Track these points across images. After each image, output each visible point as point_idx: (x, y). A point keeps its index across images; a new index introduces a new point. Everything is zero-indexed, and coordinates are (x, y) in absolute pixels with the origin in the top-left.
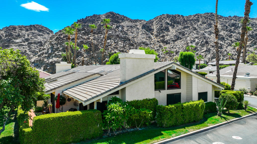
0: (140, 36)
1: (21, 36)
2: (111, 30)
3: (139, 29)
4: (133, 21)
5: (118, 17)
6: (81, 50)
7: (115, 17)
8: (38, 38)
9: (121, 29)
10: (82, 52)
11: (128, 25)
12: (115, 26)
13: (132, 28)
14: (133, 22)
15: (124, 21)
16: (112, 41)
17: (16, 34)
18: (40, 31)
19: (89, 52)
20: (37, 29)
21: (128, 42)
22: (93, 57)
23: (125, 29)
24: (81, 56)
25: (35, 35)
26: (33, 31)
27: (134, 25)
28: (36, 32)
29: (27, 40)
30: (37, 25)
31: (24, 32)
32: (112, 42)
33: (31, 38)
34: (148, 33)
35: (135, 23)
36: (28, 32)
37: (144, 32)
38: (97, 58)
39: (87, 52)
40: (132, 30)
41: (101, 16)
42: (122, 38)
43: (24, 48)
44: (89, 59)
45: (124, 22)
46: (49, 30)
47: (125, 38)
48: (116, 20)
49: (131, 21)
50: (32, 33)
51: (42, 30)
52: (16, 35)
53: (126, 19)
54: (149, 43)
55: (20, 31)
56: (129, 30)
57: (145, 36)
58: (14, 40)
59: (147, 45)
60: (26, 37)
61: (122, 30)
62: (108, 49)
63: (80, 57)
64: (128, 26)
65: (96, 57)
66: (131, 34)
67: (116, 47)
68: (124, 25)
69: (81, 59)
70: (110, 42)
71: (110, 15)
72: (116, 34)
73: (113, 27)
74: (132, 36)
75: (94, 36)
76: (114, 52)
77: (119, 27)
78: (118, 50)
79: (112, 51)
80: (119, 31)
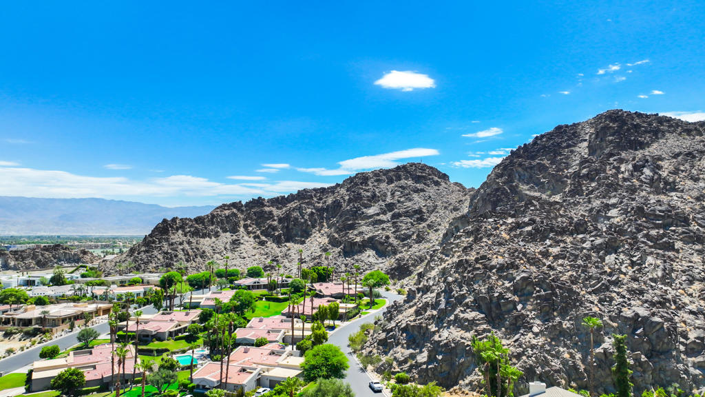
1: (379, 197)
2: (616, 190)
4: (696, 129)
5: (637, 127)
6: (523, 308)
7: (628, 130)
8: (415, 199)
9: (651, 174)
10: (528, 313)
11: (677, 151)
12: (630, 167)
13: (694, 157)
14: (694, 133)
15: (660, 135)
16: (622, 256)
17: (369, 194)
18: (418, 179)
19: (547, 313)
20: (411, 175)
21: (680, 229)
22: (560, 332)
23: (667, 166)
24: (525, 327)
25: (407, 191)
26: (403, 182)
27: (702, 147)
28: (410, 182)
29: (390, 207)
30: (411, 166)
31: (383, 186)
32: (622, 263)
33: (399, 201)
36: (393, 185)
38: (574, 335)
39: (542, 314)
40: (693, 166)
41: (580, 127)
42: (658, 217)
43: (383, 229)
44: (549, 340)
45: (661, 141)
46: (439, 172)
47: (669, 217)
48: (632, 138)
49: (689, 132)
50: (400, 187)
51: (423, 177)
52: (368, 196)
53: (669, 127)
55: (376, 184)
56: (683, 171)
58: (364, 210)
60: (389, 200)
61: (656, 177)
62: (612, 299)
63: (523, 334)
64: (676, 156)
65: (572, 332)
66: (689, 183)
67: (636, 289)
68: (660, 153)
69: (527, 340)
70: (616, 263)
71: (611, 124)
72: (634, 204)
73: (623, 173)
74: (695, 194)
75: (562, 245)
76: (633, 314)
77: (644, 166)
78: (646, 301)
79: (623, 309)
80: (645, 183)
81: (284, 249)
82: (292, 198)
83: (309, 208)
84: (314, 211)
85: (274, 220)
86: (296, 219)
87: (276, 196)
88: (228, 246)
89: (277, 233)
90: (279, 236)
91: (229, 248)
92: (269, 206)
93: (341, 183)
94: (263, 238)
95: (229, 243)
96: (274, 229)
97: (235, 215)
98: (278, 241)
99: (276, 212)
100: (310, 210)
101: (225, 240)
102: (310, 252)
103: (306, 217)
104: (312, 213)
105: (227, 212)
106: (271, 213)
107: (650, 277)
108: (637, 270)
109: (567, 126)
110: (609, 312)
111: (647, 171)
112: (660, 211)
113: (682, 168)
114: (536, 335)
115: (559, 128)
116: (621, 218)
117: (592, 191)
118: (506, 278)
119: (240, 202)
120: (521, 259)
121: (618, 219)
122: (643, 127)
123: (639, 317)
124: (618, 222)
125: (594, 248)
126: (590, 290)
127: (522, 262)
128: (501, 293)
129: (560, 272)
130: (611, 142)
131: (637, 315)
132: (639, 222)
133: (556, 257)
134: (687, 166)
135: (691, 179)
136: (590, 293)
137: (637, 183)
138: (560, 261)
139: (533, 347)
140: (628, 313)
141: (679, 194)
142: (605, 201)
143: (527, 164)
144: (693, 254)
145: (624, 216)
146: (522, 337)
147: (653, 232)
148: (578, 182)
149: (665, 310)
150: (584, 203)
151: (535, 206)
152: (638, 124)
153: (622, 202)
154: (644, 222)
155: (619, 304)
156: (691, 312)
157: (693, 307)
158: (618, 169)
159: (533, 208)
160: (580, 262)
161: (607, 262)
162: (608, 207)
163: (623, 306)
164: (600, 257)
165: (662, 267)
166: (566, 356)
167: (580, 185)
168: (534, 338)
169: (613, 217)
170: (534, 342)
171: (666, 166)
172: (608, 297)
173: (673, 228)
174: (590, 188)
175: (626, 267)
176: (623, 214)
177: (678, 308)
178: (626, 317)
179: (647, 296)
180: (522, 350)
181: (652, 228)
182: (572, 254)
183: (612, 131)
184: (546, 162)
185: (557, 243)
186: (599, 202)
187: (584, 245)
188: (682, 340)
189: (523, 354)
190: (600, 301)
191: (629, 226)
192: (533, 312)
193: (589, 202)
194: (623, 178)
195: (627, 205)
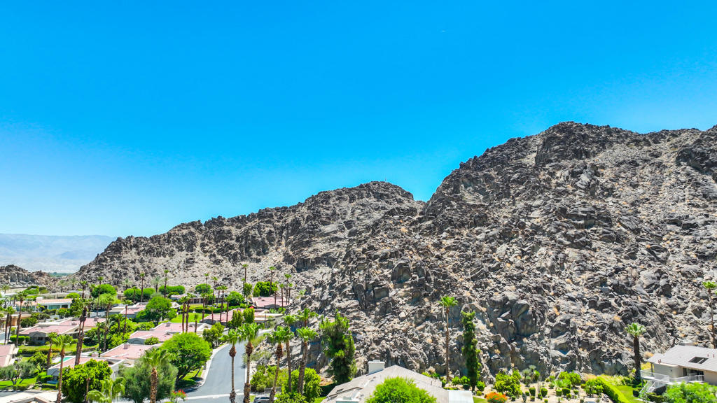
0: (664, 193)
1: (339, 215)
2: (542, 192)
3: (665, 167)
4: (644, 139)
5: (584, 137)
6: (395, 295)
7: (575, 140)
8: (375, 217)
9: (588, 180)
11: (621, 159)
12: (566, 173)
14: (642, 143)
15: (607, 146)
17: (329, 212)
18: (380, 197)
20: (373, 193)
21: (601, 230)
22: (427, 317)
25: (367, 209)
26: (364, 200)
27: (647, 156)
28: (372, 200)
29: (349, 224)
30: (375, 184)
31: (345, 204)
32: (512, 254)
33: (358, 219)
34: (700, 178)
35: (654, 146)
36: (354, 203)
37: (683, 179)
38: (441, 320)
39: (414, 300)
40: (634, 174)
41: (532, 139)
42: (580, 218)
43: (338, 246)
44: (414, 326)
45: (608, 151)
46: (403, 191)
47: (591, 217)
48: (578, 148)
49: (637, 142)
50: (361, 205)
51: (386, 195)
52: (327, 214)
53: (618, 137)
54: (700, 221)
55: (337, 202)
56: (623, 178)
57: (687, 192)
58: (322, 227)
59: (690, 228)
60: (348, 218)
61: (593, 183)
64: (619, 164)
65: (439, 317)
66: (628, 189)
67: (515, 276)
68: (604, 162)
69: (390, 325)
70: (506, 254)
71: (558, 135)
72: (558, 205)
73: (557, 178)
74: (631, 199)
75: (457, 237)
76: (501, 298)
77: (581, 173)
78: (521, 287)
79: (495, 294)
80: (580, 188)
81: (238, 268)
82: (252, 217)
83: (267, 227)
84: (273, 229)
85: (232, 239)
86: (253, 237)
87: (236, 216)
88: (181, 265)
89: (233, 252)
90: (235, 255)
91: (182, 267)
92: (228, 226)
93: (303, 202)
94: (219, 257)
95: (183, 262)
96: (232, 247)
97: (191, 234)
98: (234, 259)
99: (235, 231)
100: (268, 229)
101: (179, 259)
102: (264, 270)
103: (264, 235)
104: (270, 232)
105: (185, 232)
106: (229, 232)
107: (538, 265)
108: (526, 260)
109: (519, 139)
110: (481, 297)
111: (584, 178)
112: (583, 212)
113: (623, 175)
114: (402, 319)
115: (511, 141)
116: (542, 219)
117: (519, 194)
118: (387, 267)
119: (199, 221)
120: (411, 250)
121: (539, 220)
122: (591, 137)
123: (508, 300)
124: (538, 223)
125: (488, 239)
126: (469, 277)
127: (411, 252)
128: (376, 280)
129: (447, 262)
130: (556, 151)
131: (506, 299)
132: (559, 222)
133: (448, 248)
134: (629, 174)
135: (631, 185)
136: (468, 280)
137: (570, 189)
138: (451, 253)
139: (394, 332)
140: (497, 297)
141: (615, 200)
142: (529, 203)
143: (473, 175)
144: (610, 253)
145: (546, 216)
146: (387, 322)
147: (571, 232)
148: (507, 185)
149: (540, 295)
150: (509, 205)
151: (452, 206)
152: (585, 134)
153: (545, 204)
154: (565, 222)
155: (492, 290)
156: (570, 299)
157: (573, 295)
158: (552, 174)
159: (449, 208)
160: (470, 252)
161: (497, 252)
162: (529, 209)
163: (496, 291)
164: (491, 248)
165: (553, 256)
166: (429, 340)
167: (509, 188)
168: (399, 323)
169: (535, 218)
170: (397, 326)
171: (607, 174)
172: (484, 283)
173: (594, 228)
174: (517, 191)
175: (516, 257)
176: (545, 214)
177: (557, 295)
178: (494, 301)
179: (524, 282)
180: (383, 334)
181: (572, 228)
182: (464, 245)
183: (557, 141)
184: (493, 173)
185: (452, 234)
186: (522, 204)
187: (478, 237)
188: (549, 323)
189: (383, 338)
190: (475, 287)
191: (548, 226)
192: (405, 299)
193: (514, 204)
194: (557, 183)
195: (550, 206)
